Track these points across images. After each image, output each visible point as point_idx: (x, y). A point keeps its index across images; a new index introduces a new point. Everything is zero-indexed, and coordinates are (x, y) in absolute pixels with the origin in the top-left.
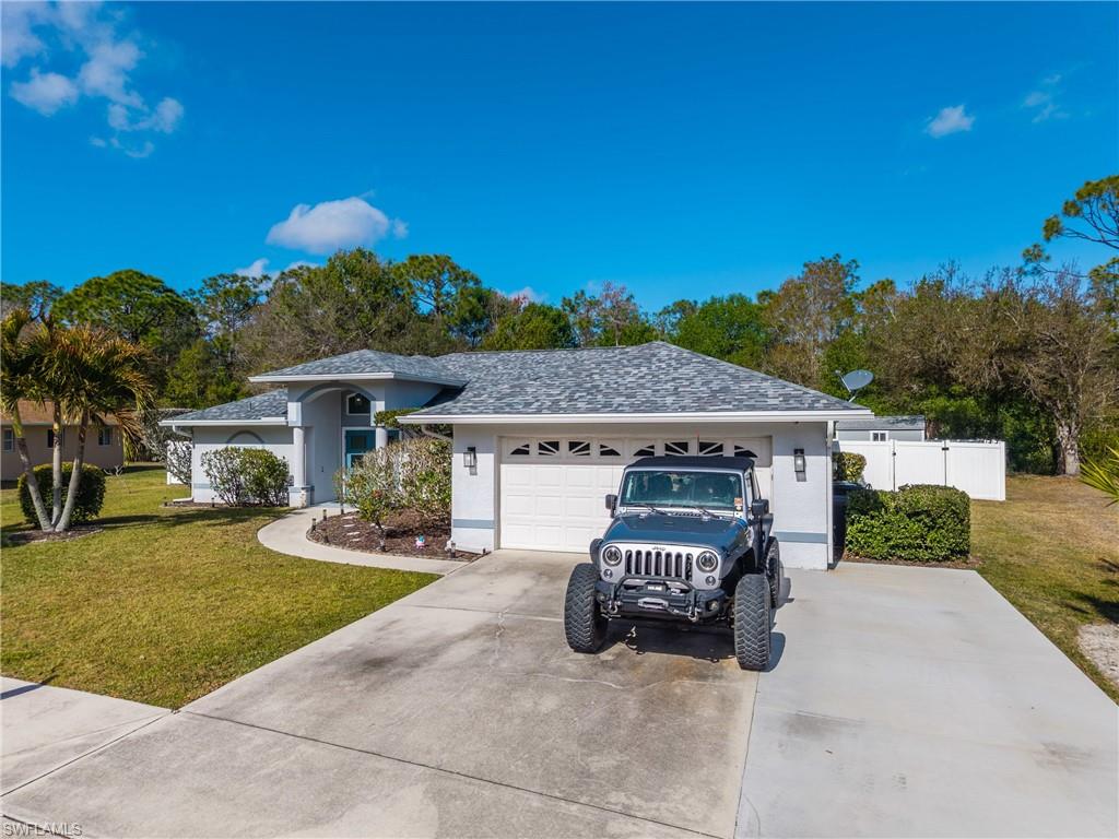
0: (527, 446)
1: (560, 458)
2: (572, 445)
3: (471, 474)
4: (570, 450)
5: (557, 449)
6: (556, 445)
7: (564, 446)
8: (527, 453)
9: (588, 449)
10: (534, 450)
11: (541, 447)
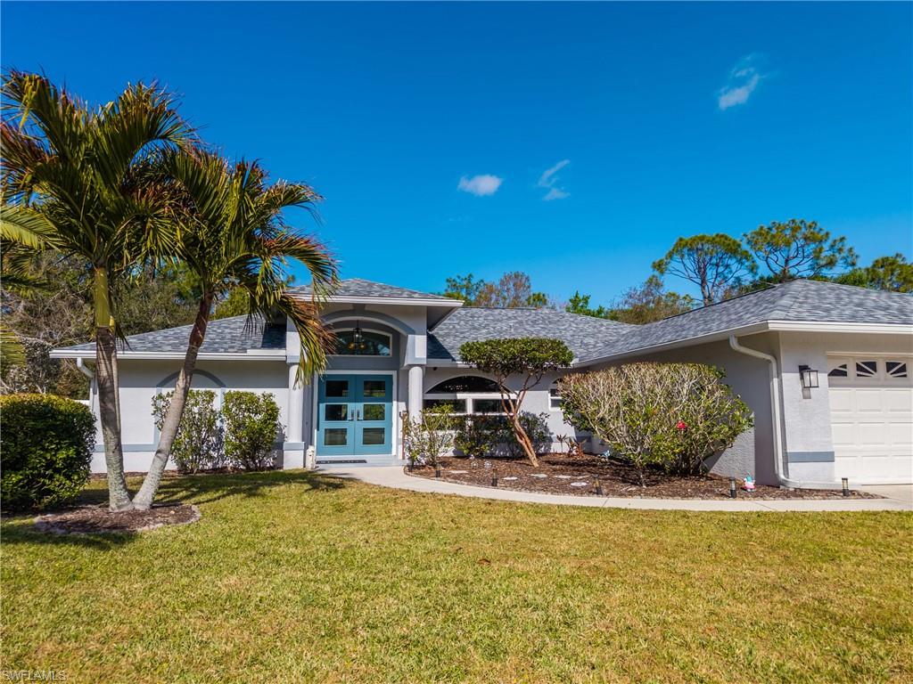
0: (845, 366)
1: (878, 379)
2: (890, 366)
3: (805, 398)
4: (888, 371)
5: (875, 371)
6: (873, 366)
7: (881, 367)
8: (844, 374)
9: (905, 371)
10: (852, 371)
11: (859, 368)
